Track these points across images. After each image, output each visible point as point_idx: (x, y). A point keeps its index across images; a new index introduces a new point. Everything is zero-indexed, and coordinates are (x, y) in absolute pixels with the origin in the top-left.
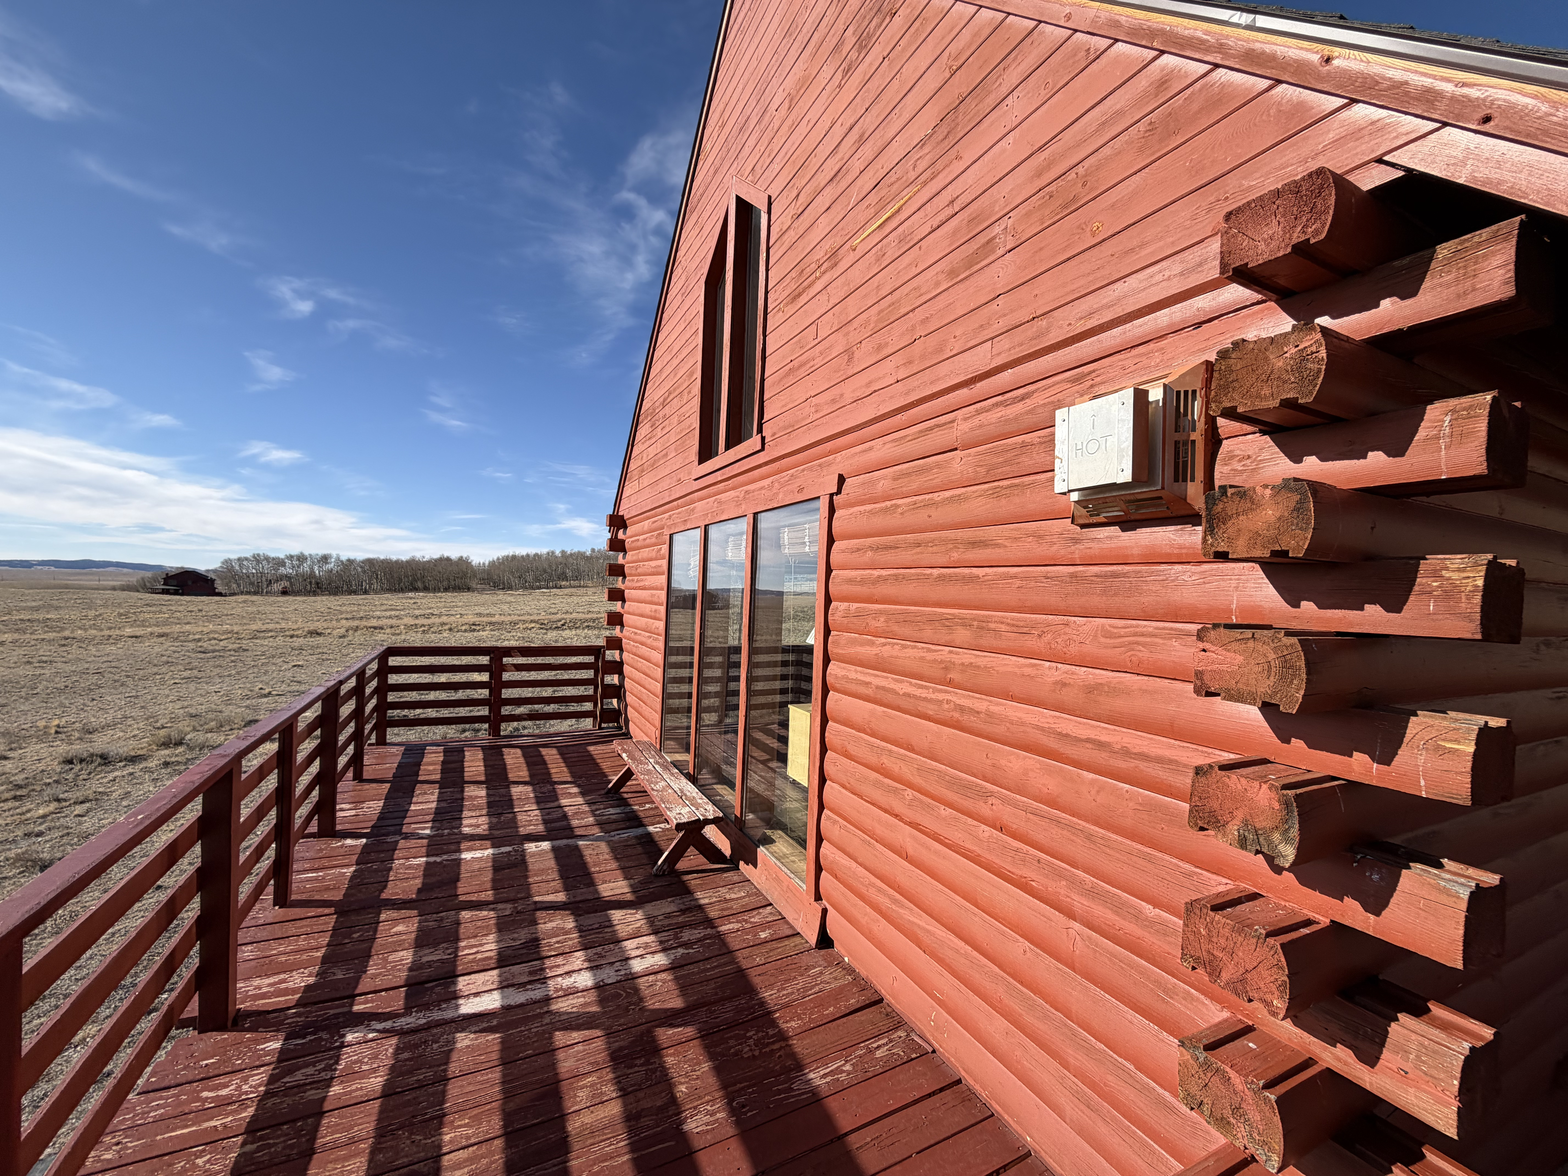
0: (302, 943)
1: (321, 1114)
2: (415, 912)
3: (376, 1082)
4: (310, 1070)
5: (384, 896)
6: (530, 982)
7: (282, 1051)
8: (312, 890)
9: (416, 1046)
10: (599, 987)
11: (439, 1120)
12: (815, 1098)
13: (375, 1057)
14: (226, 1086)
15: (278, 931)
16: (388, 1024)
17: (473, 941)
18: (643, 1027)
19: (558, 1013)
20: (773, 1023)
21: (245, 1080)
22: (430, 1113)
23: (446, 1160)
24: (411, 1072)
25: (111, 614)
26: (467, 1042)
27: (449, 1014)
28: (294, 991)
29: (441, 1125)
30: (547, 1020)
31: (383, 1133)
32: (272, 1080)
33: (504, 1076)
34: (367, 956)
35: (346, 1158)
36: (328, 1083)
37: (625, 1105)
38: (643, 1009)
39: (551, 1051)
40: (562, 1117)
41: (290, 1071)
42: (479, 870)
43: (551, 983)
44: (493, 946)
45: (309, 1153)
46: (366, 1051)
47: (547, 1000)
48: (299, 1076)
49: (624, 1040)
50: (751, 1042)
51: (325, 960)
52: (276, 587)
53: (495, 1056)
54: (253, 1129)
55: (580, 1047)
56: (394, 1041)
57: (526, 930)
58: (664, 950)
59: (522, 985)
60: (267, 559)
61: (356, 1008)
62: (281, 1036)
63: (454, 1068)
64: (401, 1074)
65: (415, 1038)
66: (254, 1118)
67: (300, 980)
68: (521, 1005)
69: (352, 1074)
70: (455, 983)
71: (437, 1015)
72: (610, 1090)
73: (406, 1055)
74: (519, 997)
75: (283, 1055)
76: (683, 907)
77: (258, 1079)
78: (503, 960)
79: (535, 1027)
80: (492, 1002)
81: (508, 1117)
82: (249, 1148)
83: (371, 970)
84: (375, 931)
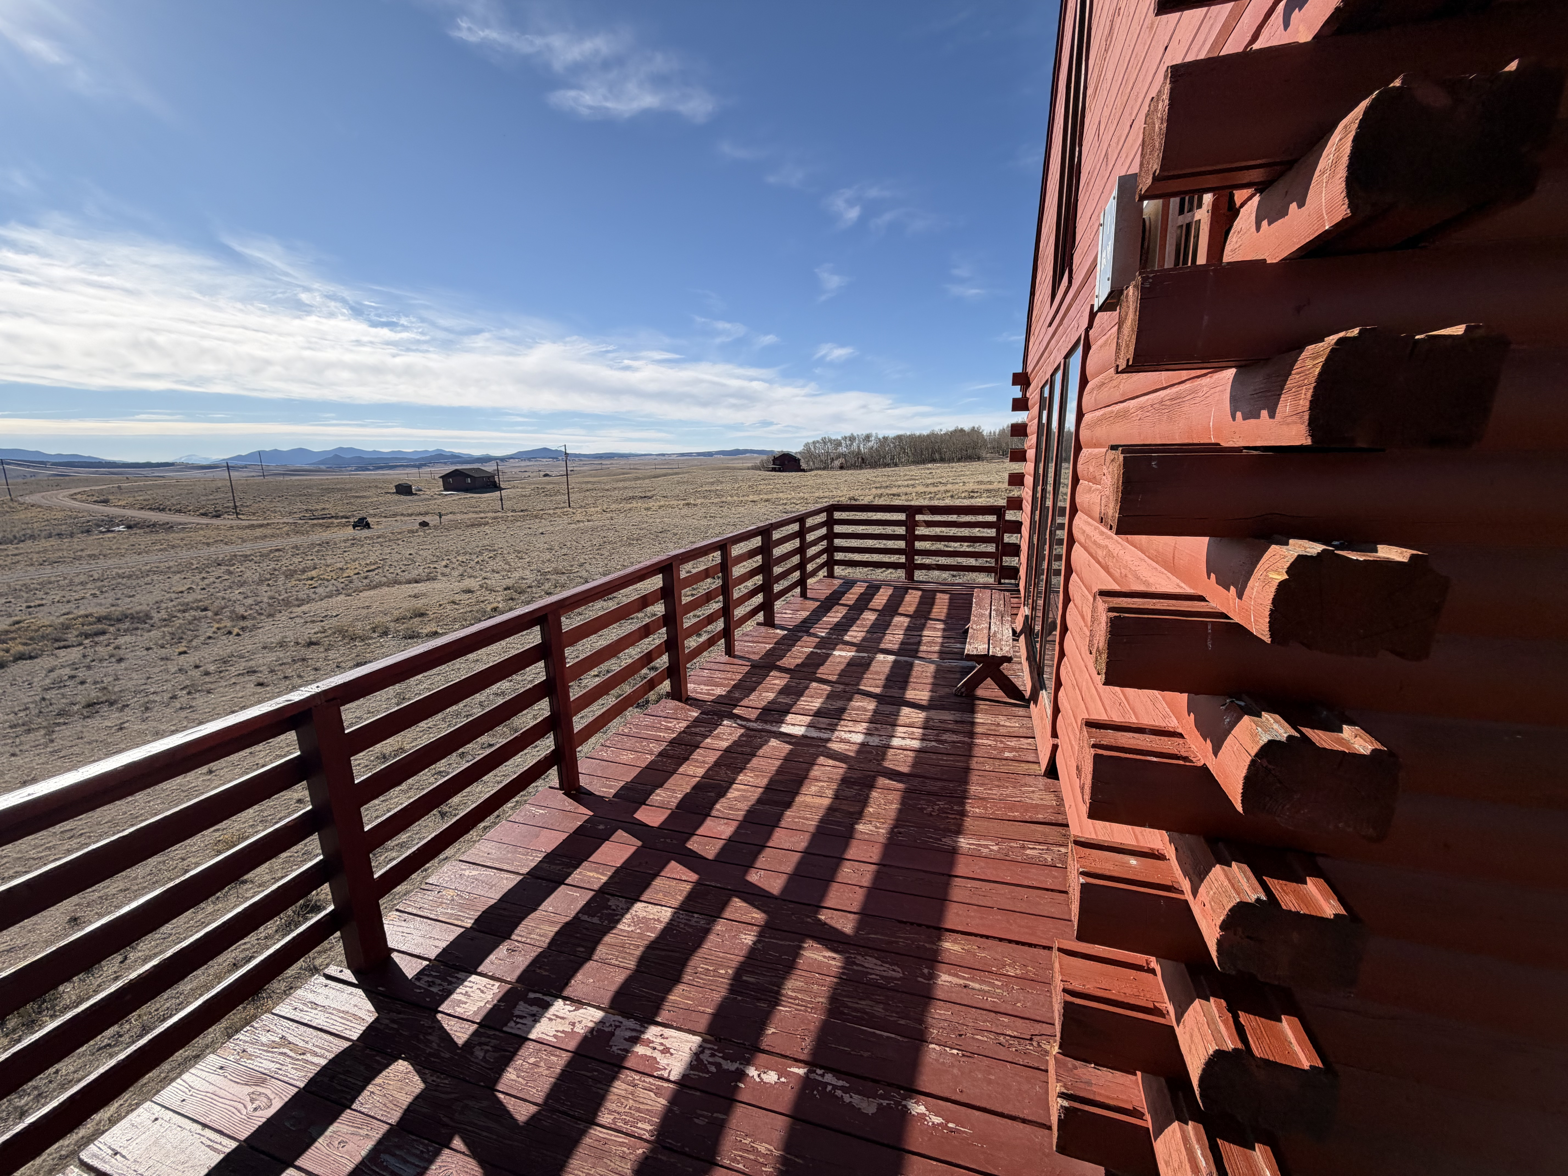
0: (729, 675)
1: (698, 747)
2: (789, 676)
3: (725, 744)
4: (702, 729)
5: (778, 663)
6: (825, 729)
7: (697, 717)
8: (748, 652)
9: (751, 737)
10: (863, 744)
11: (741, 769)
12: (954, 852)
13: (730, 734)
14: (671, 722)
15: (722, 667)
16: (744, 723)
17: (809, 699)
18: (873, 773)
19: (830, 749)
20: (963, 804)
21: (678, 723)
22: (739, 765)
23: (734, 786)
24: (741, 746)
25: (745, 486)
26: (774, 744)
27: (775, 729)
28: (713, 695)
29: (741, 772)
30: (821, 750)
31: (717, 764)
32: (688, 727)
33: (782, 765)
34: (754, 690)
35: (698, 767)
36: (706, 737)
37: (832, 802)
38: (880, 765)
39: (812, 764)
40: (797, 793)
41: (696, 727)
42: (839, 662)
43: (837, 733)
44: (818, 705)
45: (687, 759)
46: (728, 730)
47: (829, 740)
48: (697, 730)
49: (856, 775)
50: (937, 807)
51: (734, 686)
52: (837, 463)
53: (783, 755)
54: (672, 742)
55: (829, 768)
56: (742, 731)
57: (842, 702)
58: (922, 740)
59: (820, 729)
60: (830, 441)
61: (735, 711)
62: (699, 711)
63: (761, 752)
64: (737, 745)
65: (752, 733)
66: (674, 739)
67: (720, 691)
68: (813, 738)
69: (718, 737)
70: (786, 716)
71: (768, 727)
72: (830, 793)
73: (744, 739)
74: (814, 734)
75: (696, 720)
76: (959, 719)
77: (684, 724)
78: (818, 714)
79: (812, 750)
80: (799, 731)
81: (771, 781)
82: (668, 748)
83: (751, 697)
84: (764, 679)
